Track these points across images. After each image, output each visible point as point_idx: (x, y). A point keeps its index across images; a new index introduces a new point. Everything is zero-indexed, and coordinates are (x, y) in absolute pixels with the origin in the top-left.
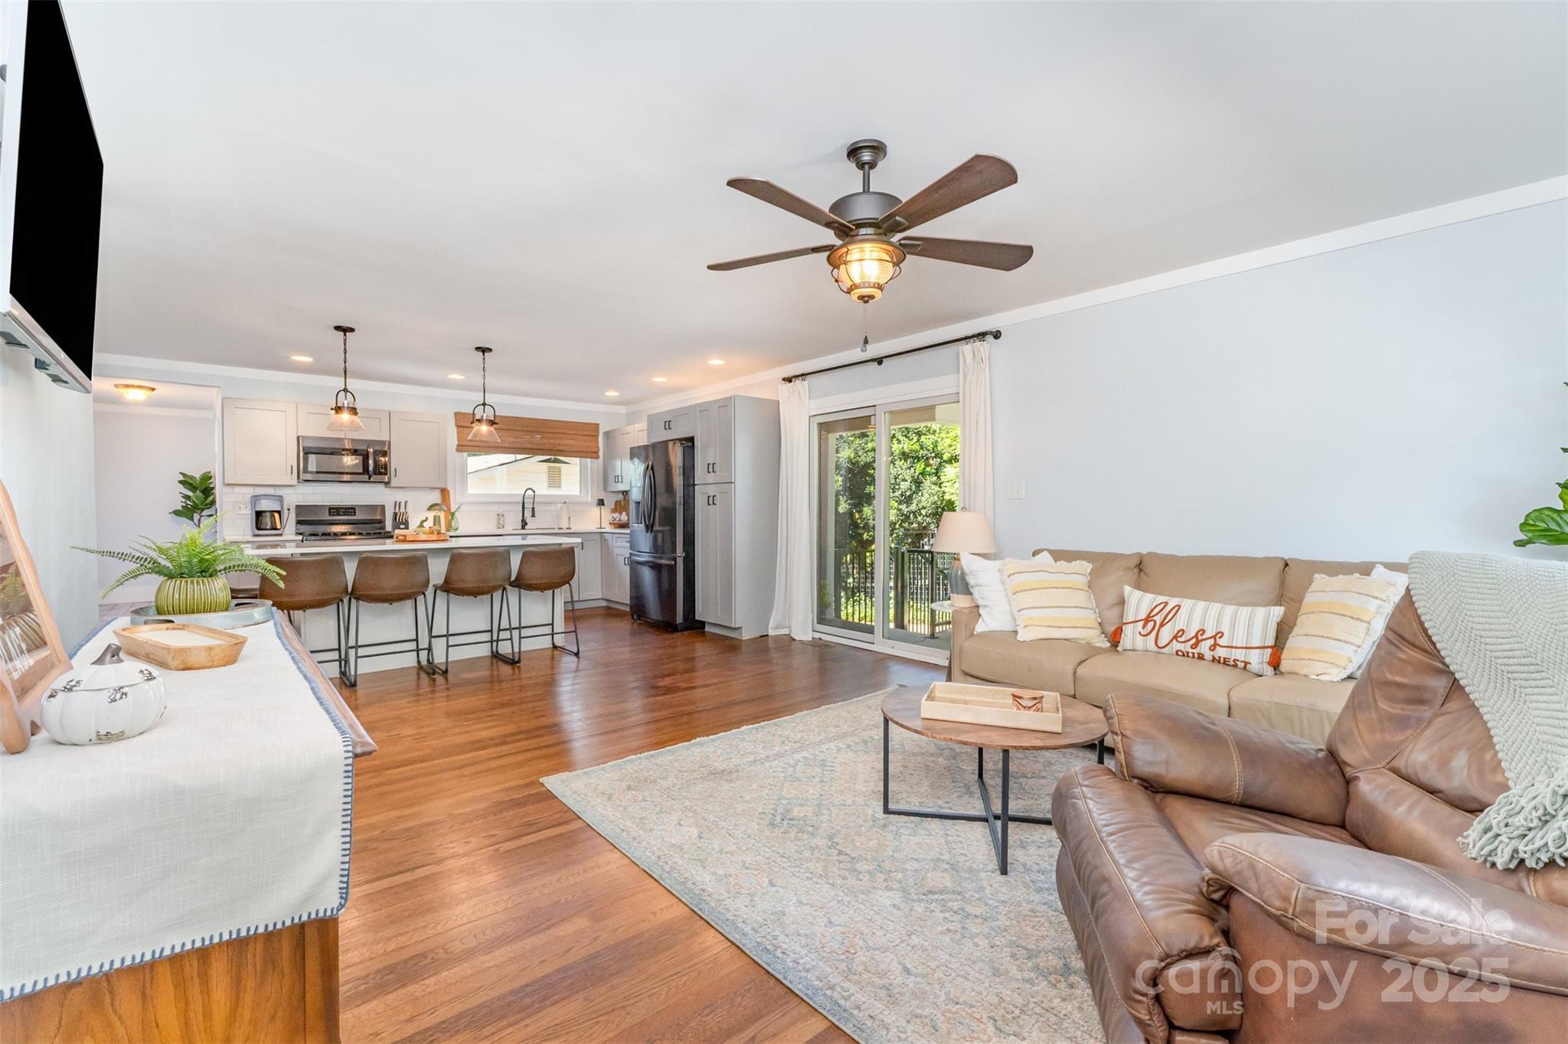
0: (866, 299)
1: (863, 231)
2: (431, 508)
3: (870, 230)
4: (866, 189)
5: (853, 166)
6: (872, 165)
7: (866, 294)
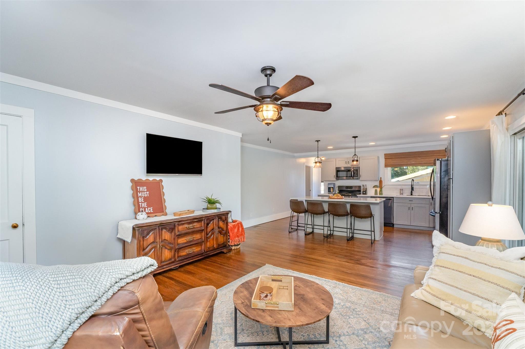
0: (268, 124)
1: (266, 100)
2: (374, 187)
3: (269, 100)
4: (268, 85)
5: (263, 75)
6: (271, 75)
7: (269, 122)
